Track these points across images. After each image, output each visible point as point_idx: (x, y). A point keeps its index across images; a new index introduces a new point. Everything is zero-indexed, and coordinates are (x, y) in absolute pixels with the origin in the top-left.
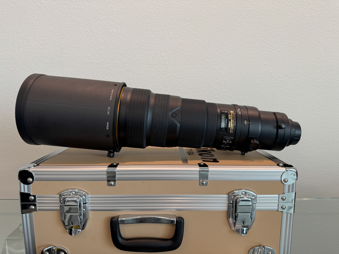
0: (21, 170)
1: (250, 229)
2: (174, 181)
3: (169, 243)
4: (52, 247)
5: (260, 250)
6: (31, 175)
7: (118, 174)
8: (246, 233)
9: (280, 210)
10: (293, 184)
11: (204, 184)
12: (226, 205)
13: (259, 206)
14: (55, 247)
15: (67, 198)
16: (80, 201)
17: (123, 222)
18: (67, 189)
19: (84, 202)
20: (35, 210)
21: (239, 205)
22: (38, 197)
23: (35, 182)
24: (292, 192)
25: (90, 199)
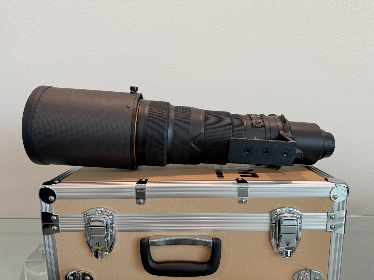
0: (42, 188)
1: (295, 251)
2: (209, 198)
3: (204, 267)
4: (76, 271)
5: (306, 275)
6: (52, 193)
7: (148, 191)
8: (291, 256)
9: (329, 230)
10: (343, 202)
11: (243, 202)
12: (268, 225)
13: (304, 226)
14: (80, 271)
15: (92, 218)
16: (106, 221)
17: (154, 244)
18: (92, 208)
19: (111, 222)
20: (58, 231)
21: (282, 225)
22: (60, 217)
23: (57, 201)
24: (343, 209)
25: (117, 219)
